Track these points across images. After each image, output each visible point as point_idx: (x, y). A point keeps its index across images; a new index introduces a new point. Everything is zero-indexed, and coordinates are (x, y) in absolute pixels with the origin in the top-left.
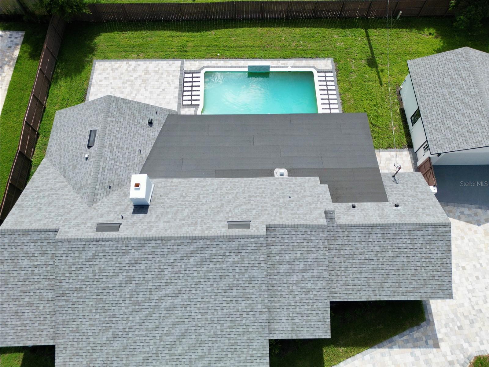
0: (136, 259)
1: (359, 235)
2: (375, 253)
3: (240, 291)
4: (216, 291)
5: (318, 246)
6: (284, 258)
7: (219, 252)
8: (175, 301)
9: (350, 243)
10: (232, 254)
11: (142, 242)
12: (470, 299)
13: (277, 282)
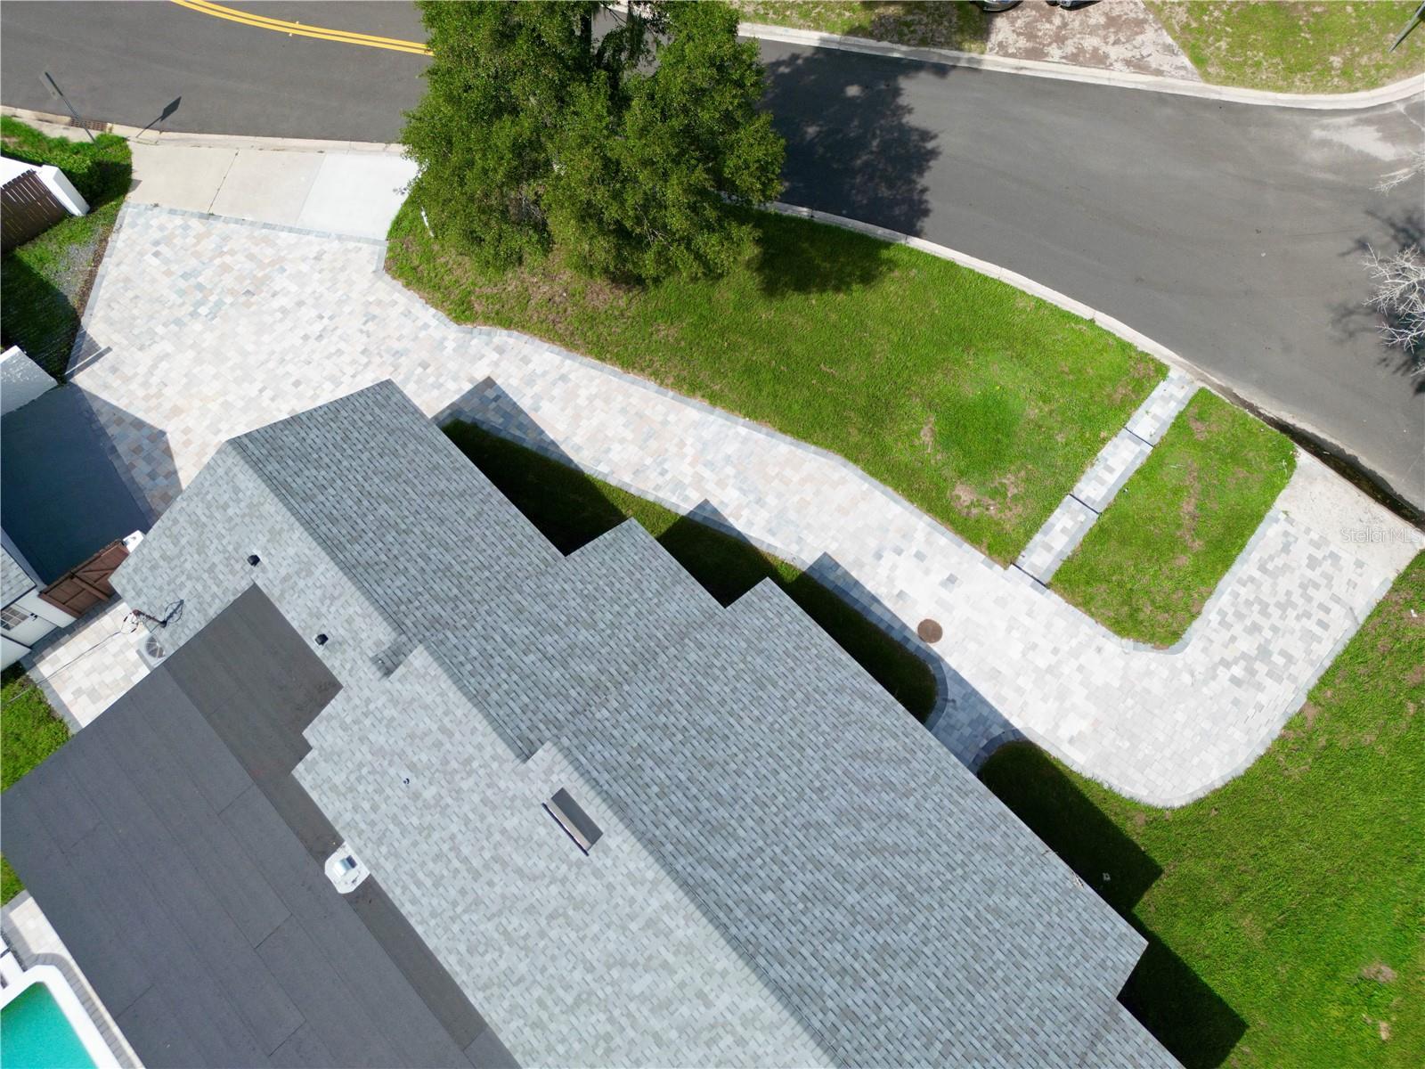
0: (838, 978)
1: (388, 582)
2: (404, 535)
3: (699, 711)
4: (741, 756)
5: (483, 632)
6: (563, 681)
7: (667, 811)
8: (829, 822)
9: (420, 589)
10: (647, 780)
11: (795, 999)
12: (353, 376)
13: (621, 661)
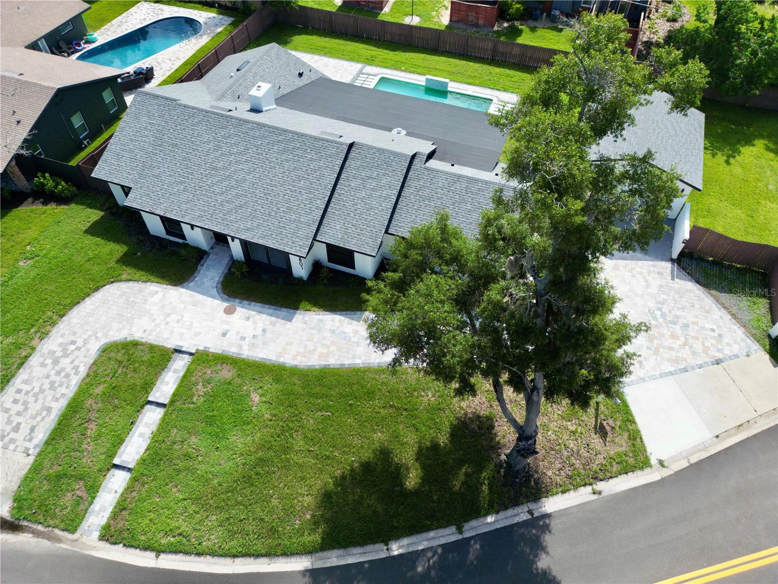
0: (230, 134)
4: (285, 179)
8: (247, 176)
10: (312, 152)
